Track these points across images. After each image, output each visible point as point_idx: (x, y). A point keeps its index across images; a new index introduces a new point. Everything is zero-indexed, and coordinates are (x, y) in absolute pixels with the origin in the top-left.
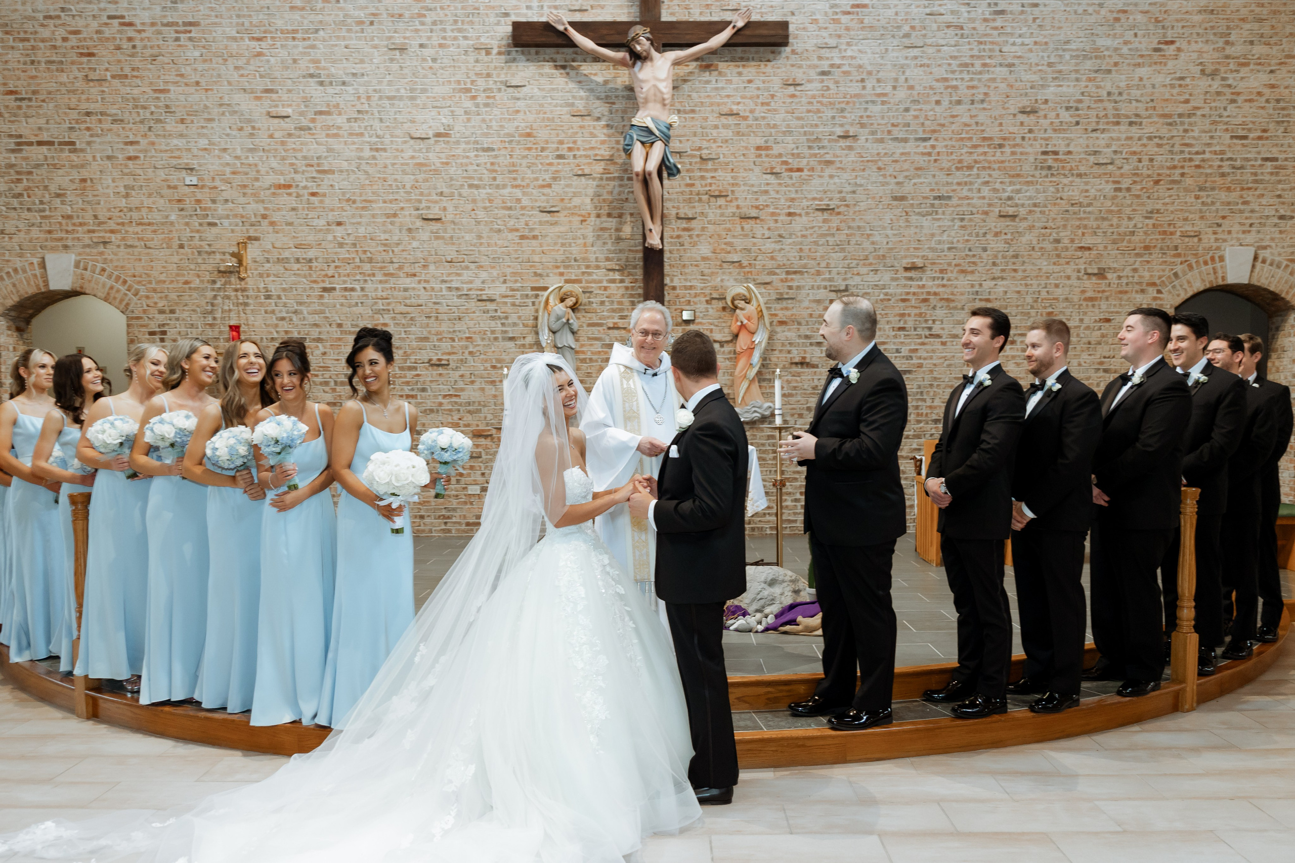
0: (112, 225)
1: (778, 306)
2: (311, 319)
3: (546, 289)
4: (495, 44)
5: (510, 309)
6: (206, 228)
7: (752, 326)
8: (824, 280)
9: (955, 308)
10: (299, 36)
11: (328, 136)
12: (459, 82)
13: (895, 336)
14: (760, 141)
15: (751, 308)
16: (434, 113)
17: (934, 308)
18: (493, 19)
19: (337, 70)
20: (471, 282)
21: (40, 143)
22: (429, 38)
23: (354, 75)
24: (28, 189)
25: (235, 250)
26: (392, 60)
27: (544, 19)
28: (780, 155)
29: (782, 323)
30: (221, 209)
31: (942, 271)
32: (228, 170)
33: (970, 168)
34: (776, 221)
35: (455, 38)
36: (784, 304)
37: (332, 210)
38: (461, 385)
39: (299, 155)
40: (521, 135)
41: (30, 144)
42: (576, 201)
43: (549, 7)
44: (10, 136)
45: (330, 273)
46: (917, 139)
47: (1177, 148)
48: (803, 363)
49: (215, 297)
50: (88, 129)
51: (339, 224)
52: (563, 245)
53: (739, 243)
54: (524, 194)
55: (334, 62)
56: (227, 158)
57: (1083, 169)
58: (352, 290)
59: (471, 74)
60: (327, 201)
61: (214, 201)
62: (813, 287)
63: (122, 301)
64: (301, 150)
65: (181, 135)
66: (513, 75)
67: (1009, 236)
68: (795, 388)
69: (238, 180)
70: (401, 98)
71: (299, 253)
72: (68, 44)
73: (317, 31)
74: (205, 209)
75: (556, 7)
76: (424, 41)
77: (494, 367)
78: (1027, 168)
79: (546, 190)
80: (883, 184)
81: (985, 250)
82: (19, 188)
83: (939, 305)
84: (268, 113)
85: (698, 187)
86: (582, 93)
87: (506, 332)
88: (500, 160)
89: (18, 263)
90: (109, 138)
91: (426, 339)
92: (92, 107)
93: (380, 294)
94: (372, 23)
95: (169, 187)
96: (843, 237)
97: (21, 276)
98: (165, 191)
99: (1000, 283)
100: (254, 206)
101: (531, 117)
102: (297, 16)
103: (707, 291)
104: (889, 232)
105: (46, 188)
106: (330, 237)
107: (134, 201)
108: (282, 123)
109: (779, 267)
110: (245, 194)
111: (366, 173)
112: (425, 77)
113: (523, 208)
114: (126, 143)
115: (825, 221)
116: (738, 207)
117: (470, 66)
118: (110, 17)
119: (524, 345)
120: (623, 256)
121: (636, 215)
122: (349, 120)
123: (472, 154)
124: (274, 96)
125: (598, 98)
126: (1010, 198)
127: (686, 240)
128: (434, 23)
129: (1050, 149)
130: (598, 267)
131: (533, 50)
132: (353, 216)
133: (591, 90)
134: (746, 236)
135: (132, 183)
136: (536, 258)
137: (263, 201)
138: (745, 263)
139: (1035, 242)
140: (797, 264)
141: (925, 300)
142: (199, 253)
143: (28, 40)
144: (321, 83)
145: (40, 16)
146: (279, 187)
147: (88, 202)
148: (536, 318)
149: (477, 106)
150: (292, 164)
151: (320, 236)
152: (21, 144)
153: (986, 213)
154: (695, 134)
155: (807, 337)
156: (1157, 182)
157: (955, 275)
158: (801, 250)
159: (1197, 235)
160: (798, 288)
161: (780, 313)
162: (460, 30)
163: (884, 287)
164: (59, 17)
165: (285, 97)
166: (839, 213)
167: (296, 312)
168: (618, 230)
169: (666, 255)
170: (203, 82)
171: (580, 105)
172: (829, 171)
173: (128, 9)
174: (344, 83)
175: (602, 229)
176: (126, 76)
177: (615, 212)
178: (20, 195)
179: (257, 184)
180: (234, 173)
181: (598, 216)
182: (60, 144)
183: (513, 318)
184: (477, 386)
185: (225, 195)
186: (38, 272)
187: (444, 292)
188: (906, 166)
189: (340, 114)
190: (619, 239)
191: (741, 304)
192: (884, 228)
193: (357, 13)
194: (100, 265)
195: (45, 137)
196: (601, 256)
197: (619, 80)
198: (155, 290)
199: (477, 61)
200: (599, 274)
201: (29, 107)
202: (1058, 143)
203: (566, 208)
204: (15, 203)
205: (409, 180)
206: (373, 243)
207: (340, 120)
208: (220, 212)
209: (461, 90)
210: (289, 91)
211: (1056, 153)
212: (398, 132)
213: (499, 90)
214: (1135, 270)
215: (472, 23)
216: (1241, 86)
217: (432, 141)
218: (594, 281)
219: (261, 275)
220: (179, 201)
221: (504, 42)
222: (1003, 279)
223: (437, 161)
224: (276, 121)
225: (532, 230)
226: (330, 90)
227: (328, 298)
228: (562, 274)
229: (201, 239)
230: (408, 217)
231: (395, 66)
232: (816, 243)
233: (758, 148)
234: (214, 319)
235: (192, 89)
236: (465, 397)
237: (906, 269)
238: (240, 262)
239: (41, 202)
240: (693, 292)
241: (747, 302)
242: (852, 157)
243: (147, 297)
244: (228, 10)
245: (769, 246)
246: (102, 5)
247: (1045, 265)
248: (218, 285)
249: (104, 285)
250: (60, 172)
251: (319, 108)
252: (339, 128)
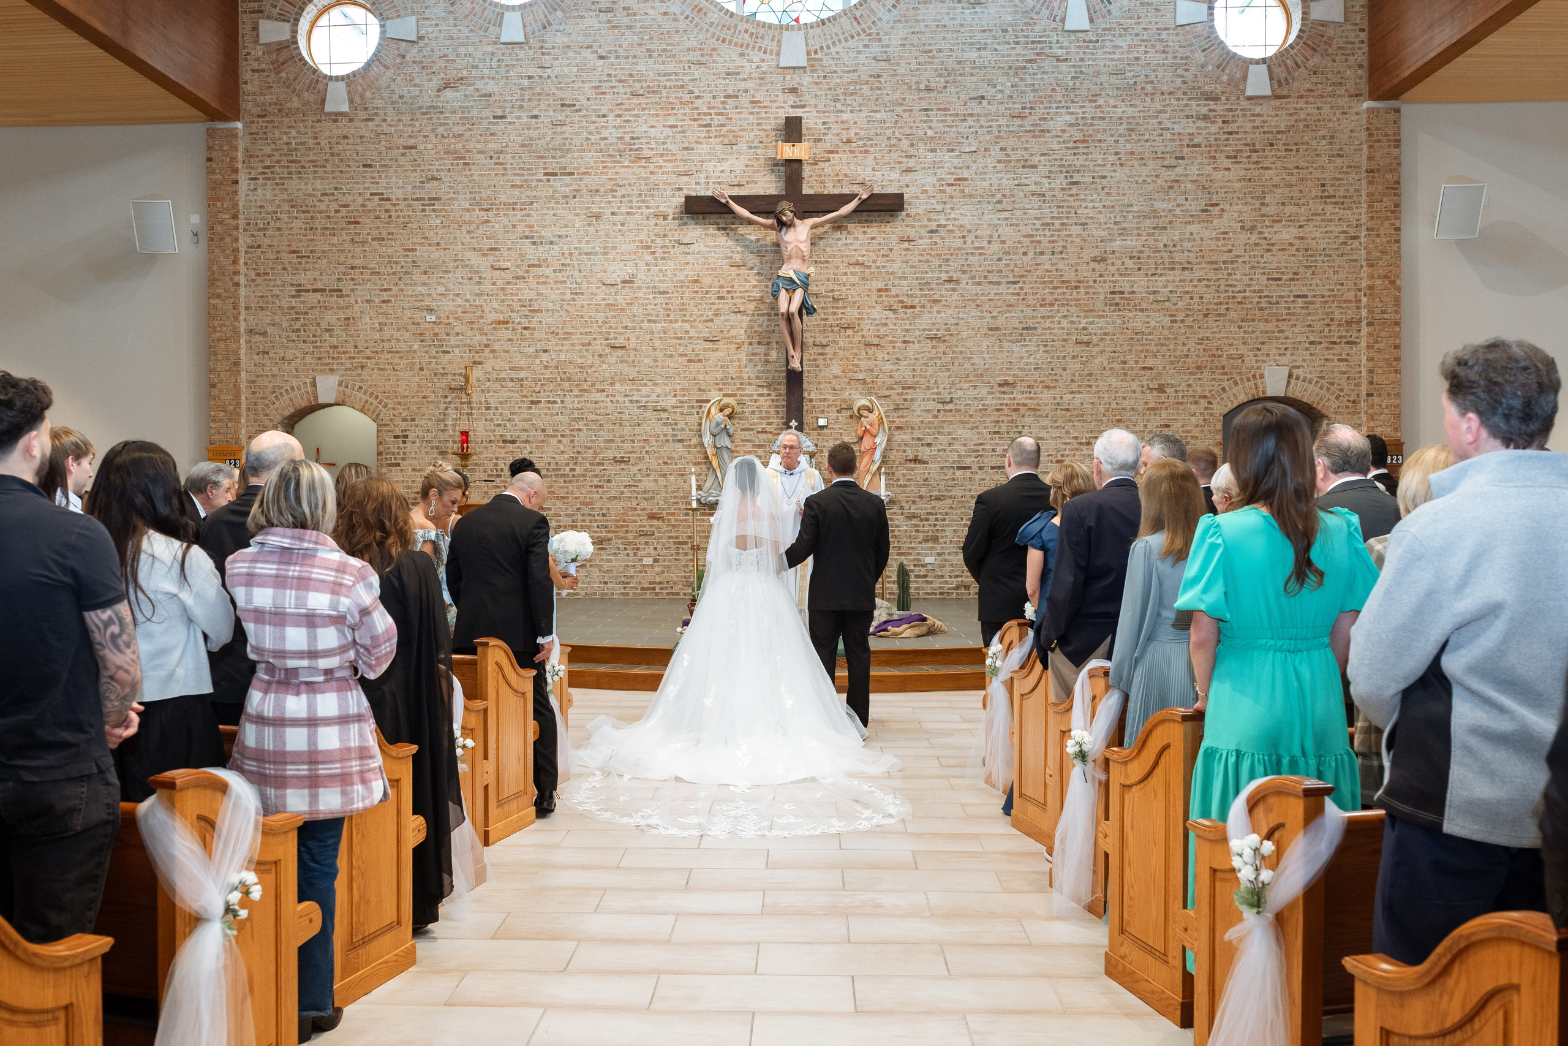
0: (368, 353)
1: (896, 415)
2: (521, 426)
3: (708, 401)
4: (670, 211)
5: (678, 417)
6: (441, 354)
7: (874, 431)
8: (933, 394)
9: (1041, 416)
10: (518, 207)
11: (538, 283)
12: (642, 241)
13: (991, 439)
14: (881, 285)
15: (873, 417)
16: (622, 265)
17: (1023, 416)
18: (669, 193)
19: (547, 233)
20: (648, 396)
21: (315, 291)
22: (619, 208)
23: (560, 236)
24: (304, 325)
25: (463, 371)
26: (590, 225)
27: (709, 193)
28: (897, 296)
29: (898, 428)
30: (453, 340)
31: (1029, 387)
32: (460, 310)
33: (1052, 305)
34: (894, 347)
35: (639, 208)
36: (901, 413)
37: (540, 341)
38: (639, 477)
39: (515, 298)
40: (690, 282)
41: (308, 291)
42: (733, 332)
43: (714, 183)
44: (292, 285)
45: (537, 389)
46: (1008, 283)
47: (1222, 288)
48: (916, 460)
49: (447, 408)
50: (352, 279)
51: (545, 351)
52: (722, 367)
53: (864, 365)
54: (692, 327)
55: (545, 226)
56: (459, 301)
57: (1144, 306)
58: (555, 402)
59: (652, 234)
60: (536, 333)
61: (448, 334)
62: (924, 399)
63: (374, 412)
64: (517, 295)
65: (424, 284)
66: (685, 235)
67: (1084, 359)
68: (909, 480)
69: (467, 318)
70: (596, 254)
71: (513, 374)
72: (340, 215)
73: (532, 203)
74: (441, 340)
75: (719, 183)
76: (615, 210)
77: (665, 463)
78: (1099, 305)
79: (709, 324)
80: (981, 318)
81: (1065, 369)
82: (298, 325)
83: (1027, 414)
84: (492, 266)
85: (831, 321)
86: (739, 249)
87: (676, 435)
88: (673, 301)
89: (295, 383)
90: (368, 286)
91: (612, 441)
92: (356, 262)
93: (576, 405)
94: (574, 197)
95: (414, 323)
96: (949, 360)
97: (297, 392)
98: (410, 327)
99: (1077, 396)
100: (479, 337)
101: (698, 268)
102: (516, 192)
103: (838, 403)
104: (986, 356)
105: (318, 324)
106: (538, 362)
107: (386, 334)
108: (503, 274)
109: (896, 383)
110: (472, 329)
111: (567, 311)
112: (615, 237)
113: (690, 338)
114: (381, 290)
115: (933, 347)
116: (863, 336)
117: (651, 228)
118: (372, 194)
119: (690, 446)
120: (770, 375)
121: (780, 343)
122: (555, 271)
123: (651, 297)
124: (497, 253)
125: (752, 252)
126: (1084, 329)
127: (821, 362)
128: (623, 196)
129: (1117, 289)
130: (750, 384)
131: (701, 216)
132: (556, 345)
133: (747, 246)
134: (869, 359)
135: (384, 320)
136: (701, 377)
137: (486, 334)
138: (868, 380)
139: (1105, 363)
140: (911, 381)
141: (1016, 410)
142: (435, 374)
143: (308, 212)
144: (534, 243)
145: (319, 193)
146: (499, 323)
147: (351, 336)
148: (700, 424)
149: (656, 259)
150: (509, 305)
151: (530, 360)
152: (300, 291)
153: (1065, 340)
154: (828, 280)
155: (919, 439)
156: (1206, 315)
157: (1040, 389)
158: (914, 370)
159: (1241, 357)
160: (912, 400)
161: (897, 420)
162: (643, 202)
163: (982, 399)
164: (333, 194)
165: (505, 253)
166: (945, 341)
167: (509, 420)
168: (766, 355)
169: (805, 374)
170: (442, 242)
171: (737, 258)
172: (936, 308)
173: (386, 188)
174: (552, 243)
175: (753, 354)
176: (383, 239)
177: (764, 341)
178: (298, 330)
179: (481, 321)
180: (464, 312)
181: (751, 344)
182: (330, 291)
183: (681, 425)
184: (651, 478)
185: (457, 330)
186: (309, 389)
187: (627, 404)
188: (999, 303)
189: (548, 266)
190: (767, 361)
191: (865, 413)
192: (982, 352)
193: (563, 189)
194: (358, 384)
195: (319, 286)
196: (753, 375)
197: (768, 238)
198: (400, 403)
199: (656, 225)
200: (750, 390)
201: (307, 263)
202: (1124, 285)
203: (725, 338)
204: (294, 336)
205: (600, 317)
206: (572, 366)
207: (548, 271)
208: (452, 342)
209: (643, 248)
210: (509, 249)
211: (1122, 293)
212: (593, 280)
213: (674, 247)
214: (1189, 386)
215: (653, 196)
216: (1275, 238)
217: (620, 286)
218: (747, 395)
219: (483, 391)
220: (421, 334)
221: (678, 210)
222: (1080, 393)
223: (623, 302)
224: (498, 272)
225: (697, 355)
226: (541, 248)
227: (535, 409)
228: (721, 390)
229: (437, 363)
230: (599, 346)
231: (592, 229)
232: (926, 364)
233: (879, 290)
234: (446, 425)
235: (434, 249)
236: (642, 487)
237: (1000, 385)
238: (467, 380)
239: (314, 336)
240: (826, 403)
241: (870, 411)
242: (955, 296)
243: (394, 409)
244: (464, 188)
245: (888, 367)
246: (366, 185)
247: (1114, 382)
248: (449, 399)
249: (361, 400)
250: (330, 312)
251: (532, 262)
252: (547, 277)
